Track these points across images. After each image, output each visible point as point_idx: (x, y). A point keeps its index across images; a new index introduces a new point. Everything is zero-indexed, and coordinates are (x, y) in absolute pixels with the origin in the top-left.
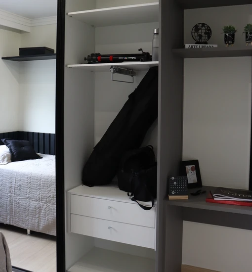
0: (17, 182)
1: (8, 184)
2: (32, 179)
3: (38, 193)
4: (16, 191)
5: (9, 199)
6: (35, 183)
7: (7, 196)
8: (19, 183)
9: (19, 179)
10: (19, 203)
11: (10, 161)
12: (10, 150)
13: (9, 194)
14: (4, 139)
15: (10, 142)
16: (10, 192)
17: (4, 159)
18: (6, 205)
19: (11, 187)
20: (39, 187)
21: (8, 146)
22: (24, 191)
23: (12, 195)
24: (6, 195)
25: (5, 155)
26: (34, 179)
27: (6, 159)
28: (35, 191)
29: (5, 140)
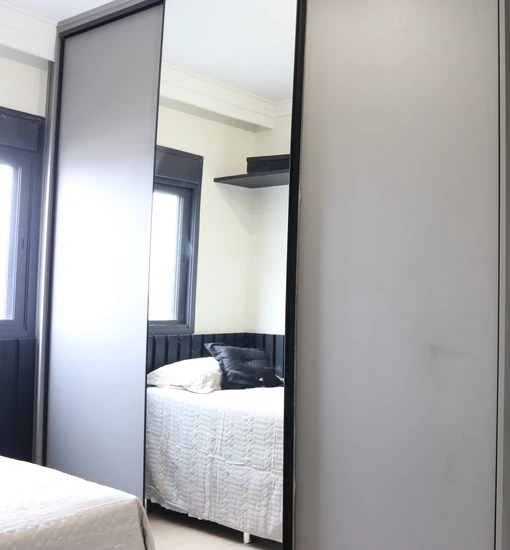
0: (226, 428)
1: (208, 434)
2: (257, 422)
3: (267, 453)
4: (224, 448)
5: (209, 465)
6: (262, 432)
7: (206, 460)
8: (229, 432)
9: (230, 422)
10: (228, 474)
11: (219, 387)
12: (222, 365)
13: (210, 455)
14: (210, 345)
15: (222, 350)
16: (212, 450)
17: (205, 381)
18: (204, 478)
19: (213, 440)
20: (268, 440)
21: (218, 357)
22: (239, 447)
23: (215, 456)
24: (204, 456)
25: (209, 375)
26: (260, 423)
27: (210, 383)
28: (262, 448)
29: (212, 346)
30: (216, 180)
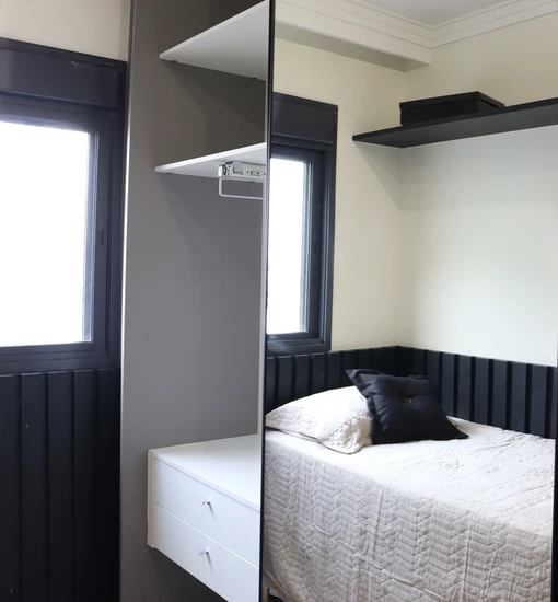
0: (383, 519)
1: (355, 521)
2: (435, 522)
3: (452, 575)
4: (379, 549)
5: (356, 569)
6: (443, 539)
7: (351, 558)
8: (389, 527)
9: (391, 511)
10: (386, 592)
11: (369, 441)
12: (371, 405)
13: (358, 554)
14: (355, 371)
15: (372, 380)
16: (361, 547)
17: (349, 433)
18: (348, 587)
19: (363, 533)
20: (454, 556)
21: (366, 391)
22: (405, 555)
23: (366, 558)
24: (349, 554)
25: (354, 422)
26: (441, 524)
27: (355, 436)
28: (444, 566)
29: (357, 374)
30: (356, 138)
